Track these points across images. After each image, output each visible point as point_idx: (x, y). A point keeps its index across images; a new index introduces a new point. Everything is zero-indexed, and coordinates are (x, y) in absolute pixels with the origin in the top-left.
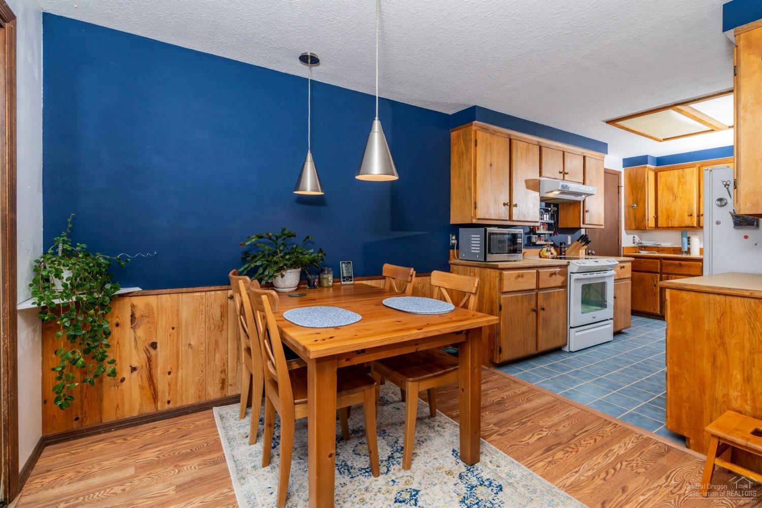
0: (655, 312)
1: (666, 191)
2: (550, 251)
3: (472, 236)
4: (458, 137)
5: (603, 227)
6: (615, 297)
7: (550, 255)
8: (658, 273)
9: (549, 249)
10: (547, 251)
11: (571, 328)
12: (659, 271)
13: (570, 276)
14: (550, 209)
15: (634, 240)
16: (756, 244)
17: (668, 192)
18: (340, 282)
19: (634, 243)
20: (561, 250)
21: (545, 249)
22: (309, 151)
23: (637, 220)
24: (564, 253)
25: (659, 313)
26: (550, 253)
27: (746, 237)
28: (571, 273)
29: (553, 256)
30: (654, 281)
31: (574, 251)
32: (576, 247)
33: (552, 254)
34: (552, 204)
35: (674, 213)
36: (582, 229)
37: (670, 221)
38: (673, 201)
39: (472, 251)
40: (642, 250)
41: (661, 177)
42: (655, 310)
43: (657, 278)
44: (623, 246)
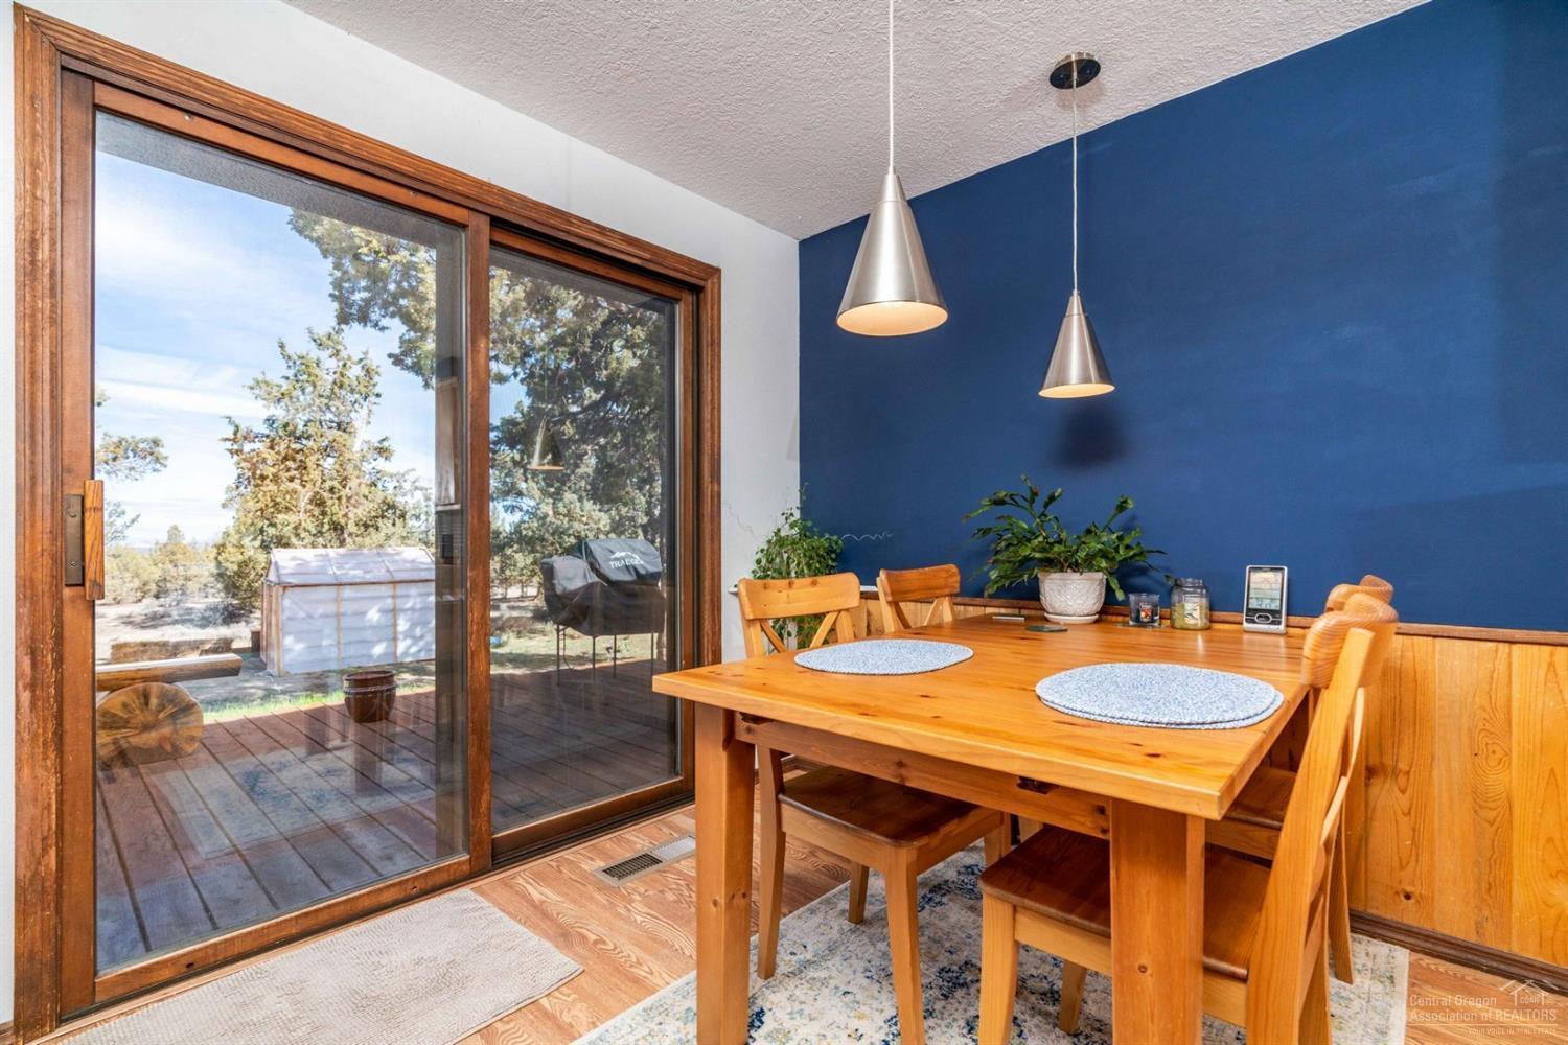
18: (1241, 623)
22: (1075, 292)
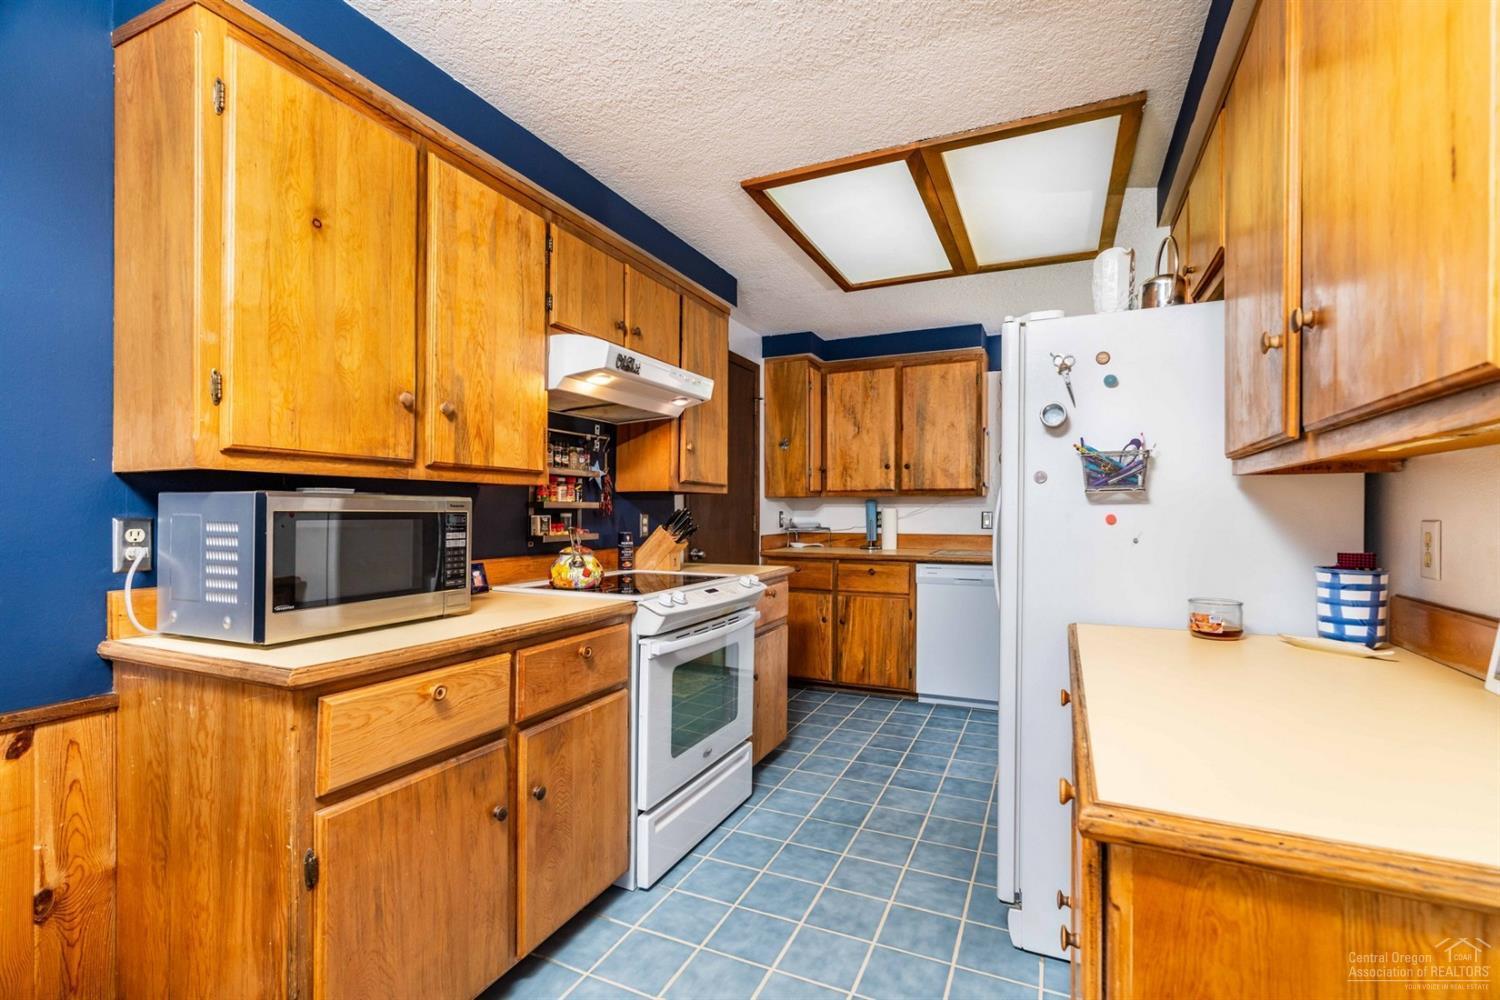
0: (824, 678)
1: (842, 415)
2: (582, 565)
3: (210, 528)
4: (143, 65)
5: (725, 491)
6: (756, 677)
7: (582, 578)
8: (829, 591)
9: (578, 559)
10: (574, 564)
11: (641, 812)
12: (831, 588)
13: (639, 646)
14: (589, 437)
15: (781, 519)
16: (1136, 541)
17: (845, 417)
19: (781, 526)
20: (620, 555)
21: (564, 561)
23: (788, 476)
24: (628, 564)
25: (830, 678)
26: (581, 570)
27: (1111, 520)
28: (642, 637)
29: (590, 580)
30: (821, 610)
31: (656, 557)
32: (659, 546)
33: (587, 574)
34: (598, 423)
35: (855, 461)
36: (676, 497)
37: (848, 479)
38: (854, 437)
39: (209, 598)
40: (795, 541)
41: (832, 384)
42: (823, 674)
43: (828, 602)
44: (761, 534)
